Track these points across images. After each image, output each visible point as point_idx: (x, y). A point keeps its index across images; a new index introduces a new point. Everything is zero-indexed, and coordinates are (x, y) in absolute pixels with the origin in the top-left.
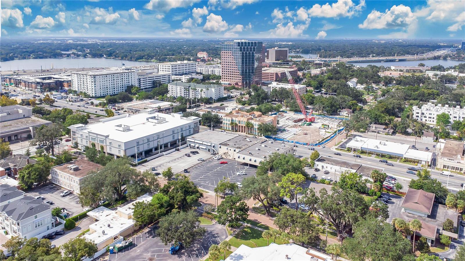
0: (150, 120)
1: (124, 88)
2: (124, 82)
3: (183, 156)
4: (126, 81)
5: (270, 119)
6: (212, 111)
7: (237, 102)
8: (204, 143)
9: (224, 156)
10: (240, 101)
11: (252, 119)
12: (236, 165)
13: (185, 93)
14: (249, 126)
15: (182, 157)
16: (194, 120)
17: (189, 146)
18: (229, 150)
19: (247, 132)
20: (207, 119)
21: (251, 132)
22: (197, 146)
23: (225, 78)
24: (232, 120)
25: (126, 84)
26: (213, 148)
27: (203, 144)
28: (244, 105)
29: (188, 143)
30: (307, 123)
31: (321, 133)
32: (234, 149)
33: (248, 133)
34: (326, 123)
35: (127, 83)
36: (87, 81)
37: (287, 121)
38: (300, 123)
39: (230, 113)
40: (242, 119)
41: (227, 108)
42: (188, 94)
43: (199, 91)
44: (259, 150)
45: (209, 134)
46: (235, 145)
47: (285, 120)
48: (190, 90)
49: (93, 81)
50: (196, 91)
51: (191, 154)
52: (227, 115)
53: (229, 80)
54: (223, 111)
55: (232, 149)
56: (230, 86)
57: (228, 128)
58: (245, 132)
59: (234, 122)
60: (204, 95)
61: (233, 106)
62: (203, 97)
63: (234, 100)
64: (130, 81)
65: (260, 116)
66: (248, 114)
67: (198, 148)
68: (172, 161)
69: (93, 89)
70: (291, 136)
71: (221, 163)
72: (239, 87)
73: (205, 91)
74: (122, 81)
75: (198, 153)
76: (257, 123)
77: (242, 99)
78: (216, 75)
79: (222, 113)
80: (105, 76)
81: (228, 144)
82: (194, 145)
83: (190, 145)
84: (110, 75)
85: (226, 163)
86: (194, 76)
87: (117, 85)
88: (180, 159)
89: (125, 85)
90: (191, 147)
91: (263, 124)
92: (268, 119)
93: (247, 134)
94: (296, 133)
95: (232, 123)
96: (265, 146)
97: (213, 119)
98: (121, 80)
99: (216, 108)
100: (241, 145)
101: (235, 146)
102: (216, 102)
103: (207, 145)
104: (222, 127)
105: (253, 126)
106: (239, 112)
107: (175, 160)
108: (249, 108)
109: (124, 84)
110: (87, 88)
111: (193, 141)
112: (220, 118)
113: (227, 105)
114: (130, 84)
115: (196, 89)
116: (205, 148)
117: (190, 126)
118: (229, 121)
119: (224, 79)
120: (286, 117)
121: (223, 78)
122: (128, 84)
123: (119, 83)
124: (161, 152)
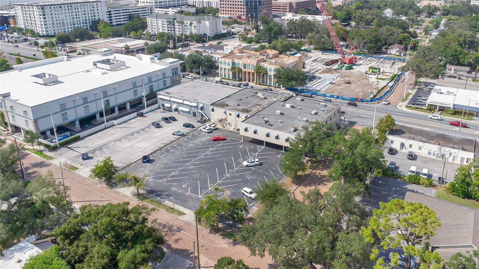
0: (99, 65)
1: (88, 24)
2: (87, 15)
3: (149, 127)
4: (90, 14)
5: (293, 61)
6: (205, 51)
7: (240, 40)
8: (185, 102)
9: (219, 125)
10: (244, 39)
11: (265, 61)
12: (241, 144)
13: (169, 29)
14: (260, 72)
15: (146, 129)
16: (170, 63)
17: (161, 107)
18: (228, 114)
19: (257, 81)
20: (194, 62)
21: (263, 82)
22: (174, 106)
23: (223, 10)
24: (233, 63)
25: (90, 18)
26: (201, 111)
27: (184, 104)
28: (250, 42)
29: (160, 102)
30: (346, 65)
31: (371, 80)
32: (237, 113)
33: (258, 83)
34: (373, 64)
35: (92, 16)
36: (34, 14)
37: (315, 64)
38: (335, 67)
39: (230, 53)
40: (248, 61)
41: (227, 47)
42: (172, 29)
43: (188, 25)
44: (283, 114)
45: (195, 87)
46: (238, 105)
47: (312, 62)
48: (176, 24)
49: (40, 13)
50: (184, 25)
51: (163, 123)
52: (226, 56)
53: (230, 12)
54: (221, 51)
55: (234, 114)
56: (231, 20)
57: (227, 75)
58: (253, 81)
59: (237, 66)
60: (195, 31)
61: (235, 44)
62: (194, 33)
63: (237, 37)
64: (96, 14)
65: (275, 56)
66: (258, 53)
67: (176, 110)
68: (126, 137)
69: (42, 25)
70: (327, 87)
71: (214, 140)
72: (243, 21)
73: (195, 25)
74: (85, 14)
75: (174, 119)
76: (273, 67)
77: (247, 34)
78: (212, 7)
79: (219, 54)
80: (58, 6)
81: (227, 103)
82: (169, 105)
83: (163, 105)
84: (66, 6)
85: (223, 140)
86: (184, 9)
87: (78, 19)
88: (142, 132)
89: (89, 20)
90: (164, 109)
91: (283, 68)
92: (289, 60)
93: (256, 84)
94: (333, 82)
95: (233, 68)
96: (291, 107)
97: (205, 62)
98: (83, 13)
99: (211, 47)
100: (249, 106)
101: (239, 107)
102: (212, 40)
103: (191, 106)
104: (218, 74)
105: (267, 71)
106: (244, 51)
107: (132, 134)
108: (257, 46)
109: (87, 18)
110: (36, 24)
111: (168, 98)
112: (215, 61)
113: (226, 43)
114: (97, 19)
115: (184, 23)
116: (187, 110)
117: (164, 74)
118: (229, 65)
119: (222, 12)
120: (311, 57)
121: (221, 10)
122: (93, 18)
123: (80, 16)
124: (107, 121)
